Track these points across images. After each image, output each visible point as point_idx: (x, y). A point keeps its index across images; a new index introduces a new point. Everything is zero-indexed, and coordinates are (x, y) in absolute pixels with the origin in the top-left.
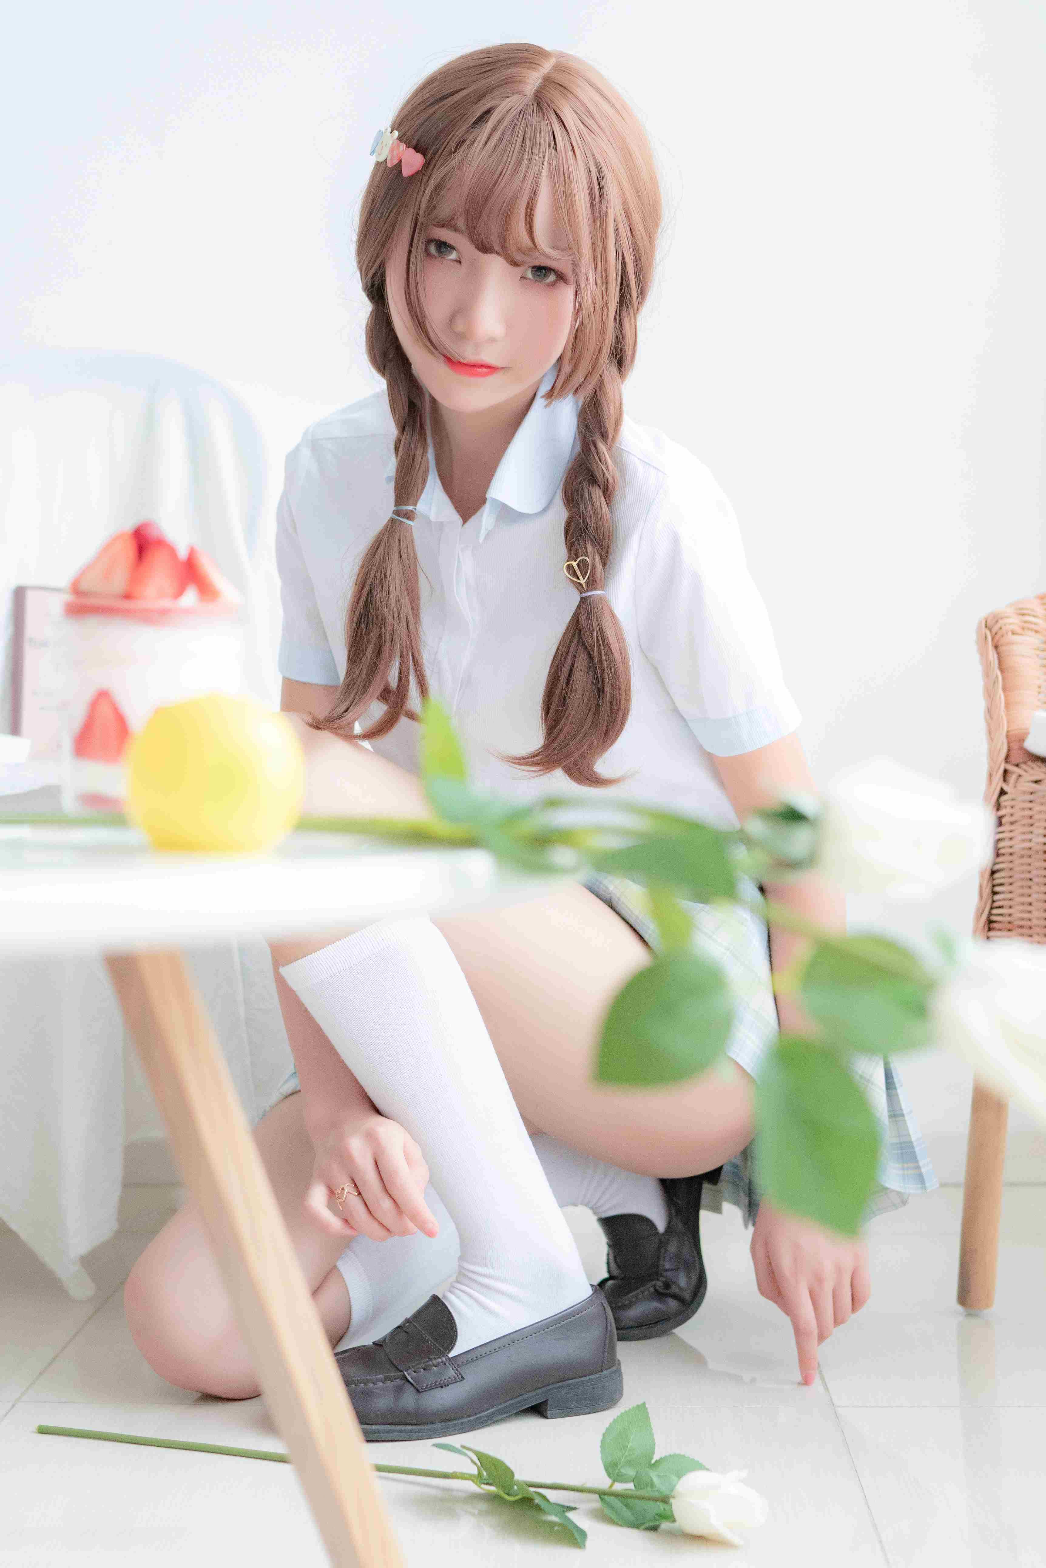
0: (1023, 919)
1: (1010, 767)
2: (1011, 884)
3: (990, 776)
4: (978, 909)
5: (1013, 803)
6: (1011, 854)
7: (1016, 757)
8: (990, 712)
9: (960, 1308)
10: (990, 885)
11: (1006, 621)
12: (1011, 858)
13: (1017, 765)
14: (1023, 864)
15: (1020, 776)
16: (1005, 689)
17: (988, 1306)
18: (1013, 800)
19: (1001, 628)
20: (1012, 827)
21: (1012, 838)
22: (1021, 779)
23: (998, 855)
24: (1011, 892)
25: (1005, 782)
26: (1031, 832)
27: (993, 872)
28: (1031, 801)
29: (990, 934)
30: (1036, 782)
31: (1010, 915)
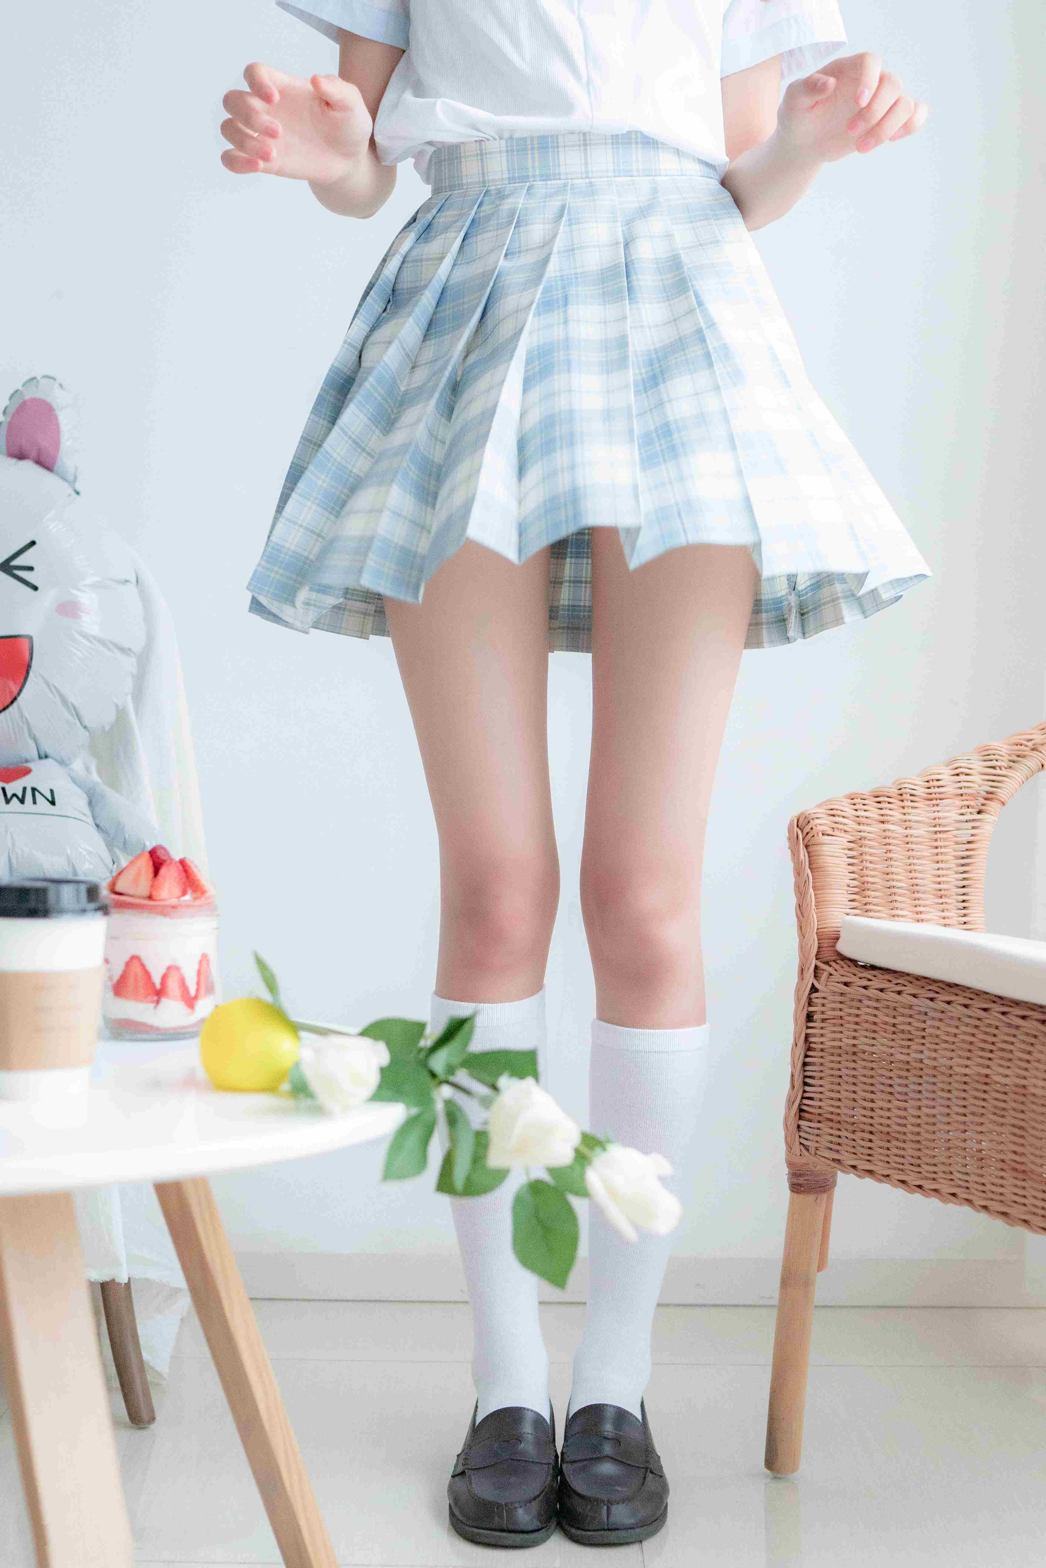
0: (832, 1113)
1: (821, 965)
2: (821, 1078)
3: (802, 971)
4: (789, 1097)
5: (824, 1001)
6: (822, 1050)
7: (827, 955)
8: (801, 909)
9: (767, 1471)
10: (801, 1076)
11: (817, 821)
12: (822, 1054)
13: (827, 963)
14: (833, 1062)
15: (831, 975)
16: (815, 888)
17: (794, 1470)
18: (824, 998)
19: (812, 829)
20: (823, 1025)
21: (822, 1035)
22: (832, 978)
23: (809, 1049)
24: (821, 1086)
25: (817, 980)
26: (841, 1032)
27: (805, 1064)
28: (841, 1003)
29: (802, 1123)
30: (846, 984)
31: (820, 1107)
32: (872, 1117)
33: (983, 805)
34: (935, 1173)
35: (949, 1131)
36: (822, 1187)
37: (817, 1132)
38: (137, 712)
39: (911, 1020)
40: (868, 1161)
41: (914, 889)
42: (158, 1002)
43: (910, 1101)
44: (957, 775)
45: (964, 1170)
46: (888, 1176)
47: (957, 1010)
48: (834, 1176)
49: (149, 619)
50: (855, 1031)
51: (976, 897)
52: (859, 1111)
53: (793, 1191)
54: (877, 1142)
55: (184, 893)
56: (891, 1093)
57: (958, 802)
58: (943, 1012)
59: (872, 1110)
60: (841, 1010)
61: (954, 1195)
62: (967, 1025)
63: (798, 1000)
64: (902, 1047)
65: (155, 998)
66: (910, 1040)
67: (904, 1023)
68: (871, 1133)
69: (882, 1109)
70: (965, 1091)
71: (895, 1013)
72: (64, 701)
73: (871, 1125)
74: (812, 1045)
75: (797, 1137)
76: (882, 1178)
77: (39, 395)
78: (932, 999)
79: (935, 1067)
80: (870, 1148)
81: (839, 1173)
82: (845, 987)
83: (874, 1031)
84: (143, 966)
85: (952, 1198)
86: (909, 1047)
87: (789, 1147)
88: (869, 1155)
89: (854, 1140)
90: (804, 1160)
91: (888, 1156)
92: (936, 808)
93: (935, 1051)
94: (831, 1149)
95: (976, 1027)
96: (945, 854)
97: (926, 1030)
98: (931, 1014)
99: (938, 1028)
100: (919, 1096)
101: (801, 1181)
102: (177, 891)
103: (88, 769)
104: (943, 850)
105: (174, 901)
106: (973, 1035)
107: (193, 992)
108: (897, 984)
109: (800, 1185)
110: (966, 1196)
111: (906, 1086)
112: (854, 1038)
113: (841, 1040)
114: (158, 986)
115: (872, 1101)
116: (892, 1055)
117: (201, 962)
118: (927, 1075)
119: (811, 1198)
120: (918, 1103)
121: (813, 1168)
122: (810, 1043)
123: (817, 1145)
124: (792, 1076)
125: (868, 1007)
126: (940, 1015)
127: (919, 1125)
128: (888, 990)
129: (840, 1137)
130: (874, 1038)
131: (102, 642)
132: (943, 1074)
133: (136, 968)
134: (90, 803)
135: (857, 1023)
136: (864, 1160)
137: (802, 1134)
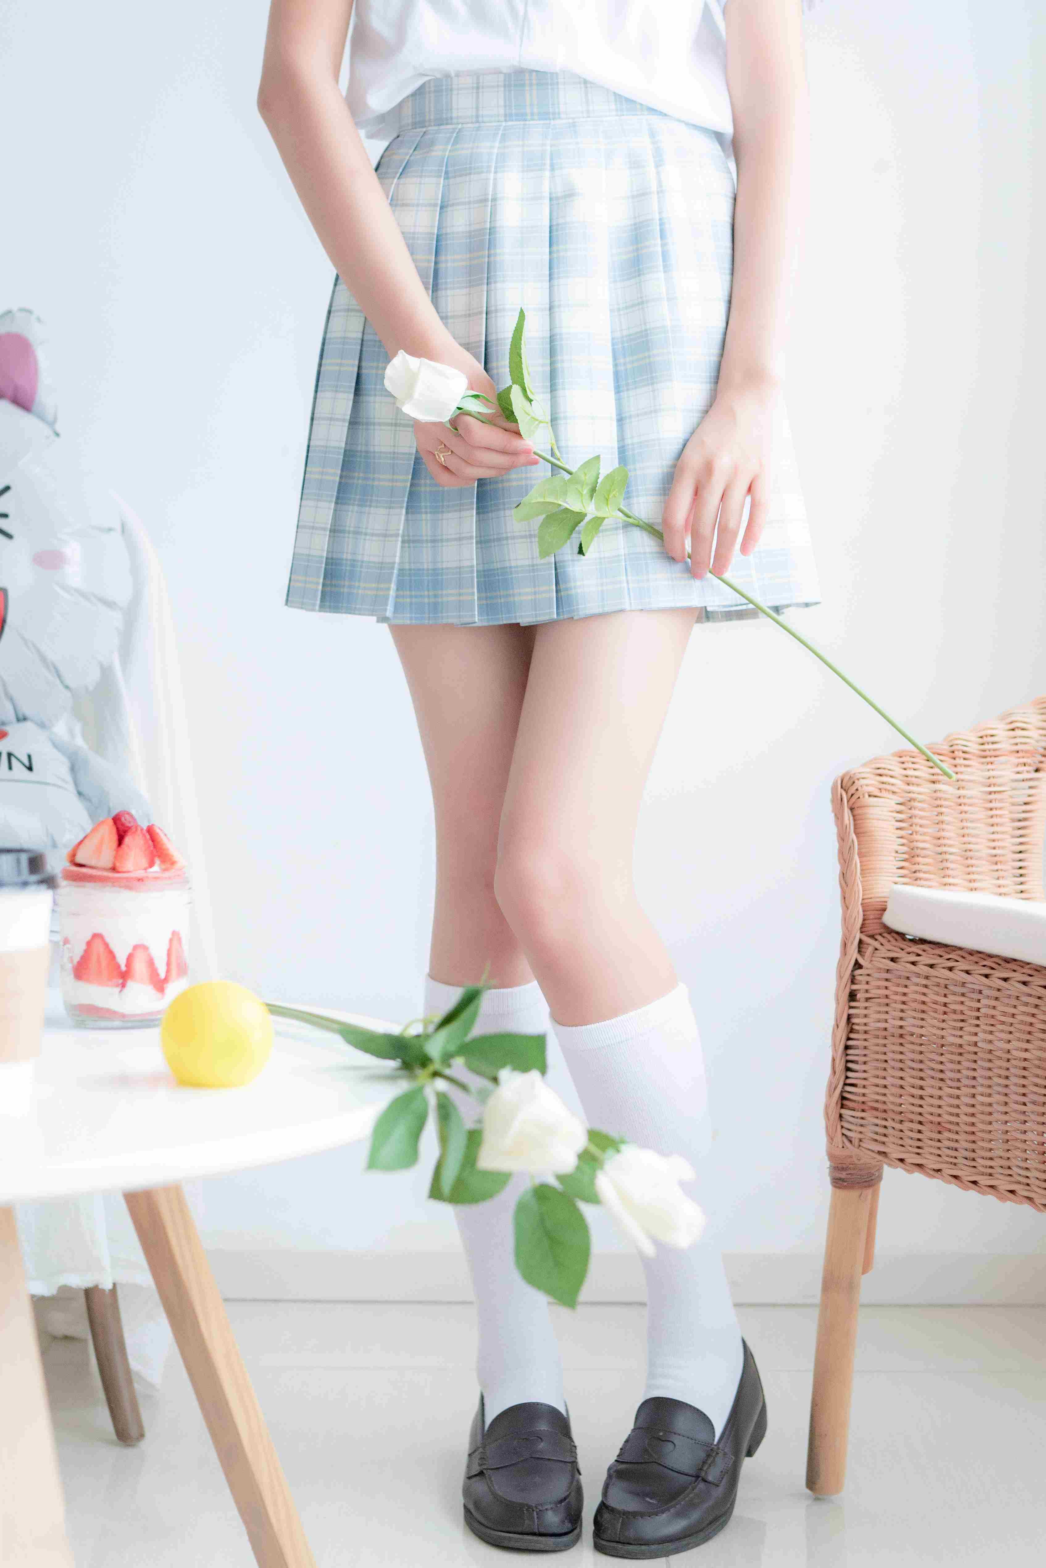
0: (877, 1101)
1: (866, 939)
2: (865, 1063)
3: (845, 945)
4: (830, 1083)
5: (868, 979)
6: (866, 1032)
7: (873, 928)
8: (845, 878)
9: (808, 1491)
10: (843, 1061)
11: (862, 782)
12: (866, 1036)
13: (872, 937)
14: (878, 1045)
15: (876, 949)
16: (861, 855)
17: (838, 1491)
18: (868, 975)
19: (857, 790)
20: (867, 1004)
21: (866, 1016)
22: (878, 953)
23: (852, 1031)
24: (865, 1071)
25: (861, 955)
26: (887, 1012)
27: (847, 1047)
28: (887, 980)
29: (843, 1111)
30: (893, 960)
31: (864, 1095)
32: (921, 1106)
33: (1041, 762)
34: (991, 1167)
35: (1006, 1122)
36: (866, 1181)
37: (862, 1122)
38: (124, 670)
39: (962, 999)
40: (918, 1154)
41: (967, 854)
42: (123, 985)
43: (963, 1088)
44: (1013, 730)
45: (1024, 1165)
46: (939, 1170)
47: (1014, 987)
48: (880, 1169)
49: (136, 570)
50: (902, 1011)
51: (1034, 863)
52: (906, 1099)
53: (835, 1187)
54: (927, 1133)
55: (151, 864)
56: (942, 1080)
57: (1014, 760)
58: (999, 990)
59: (921, 1098)
60: (886, 988)
61: (1012, 1192)
62: (1026, 1004)
63: (840, 977)
64: (954, 1028)
65: (121, 981)
66: (963, 1021)
67: (956, 1003)
68: (920, 1123)
69: (932, 1097)
70: (1024, 1077)
71: (946, 991)
72: (43, 659)
73: (920, 1114)
74: (855, 1027)
75: (839, 1127)
76: (932, 1173)
77: (14, 329)
78: (987, 976)
79: (990, 1051)
80: (919, 1140)
81: (886, 1167)
82: (892, 964)
83: (923, 1012)
84: (106, 945)
85: (1010, 1195)
86: (961, 1028)
87: (831, 1139)
88: (919, 1147)
89: (901, 1131)
90: (845, 1153)
91: (939, 1148)
92: (990, 766)
93: (991, 1033)
94: (876, 1140)
95: (1037, 1006)
96: (1001, 816)
97: (981, 1010)
98: (986, 992)
99: (994, 1007)
100: (973, 1083)
101: (843, 1175)
102: (144, 862)
103: (71, 732)
104: (998, 812)
105: (140, 873)
106: (1033, 1015)
107: (162, 975)
108: (948, 959)
109: (843, 1180)
110: (1026, 1194)
111: (959, 1071)
112: (901, 1019)
113: (886, 1021)
114: (123, 968)
115: (921, 1088)
116: (943, 1037)
117: (171, 940)
118: (982, 1059)
119: (853, 1194)
120: (973, 1091)
121: (856, 1162)
122: (853, 1024)
123: (861, 1136)
124: (834, 1060)
125: (917, 985)
126: (997, 994)
127: (973, 1115)
128: (940, 966)
129: (885, 1127)
130: (923, 1019)
131: (83, 595)
132: (1000, 1058)
133: (98, 947)
134: (73, 769)
135: (904, 1003)
136: (913, 1153)
137: (846, 1125)
